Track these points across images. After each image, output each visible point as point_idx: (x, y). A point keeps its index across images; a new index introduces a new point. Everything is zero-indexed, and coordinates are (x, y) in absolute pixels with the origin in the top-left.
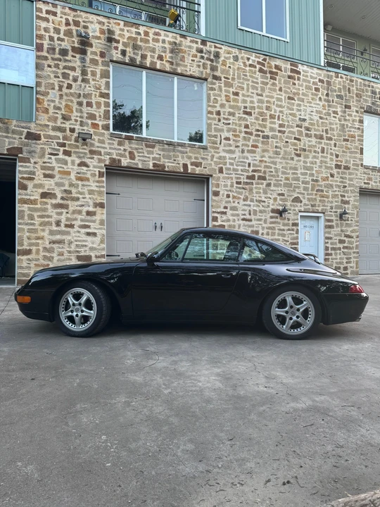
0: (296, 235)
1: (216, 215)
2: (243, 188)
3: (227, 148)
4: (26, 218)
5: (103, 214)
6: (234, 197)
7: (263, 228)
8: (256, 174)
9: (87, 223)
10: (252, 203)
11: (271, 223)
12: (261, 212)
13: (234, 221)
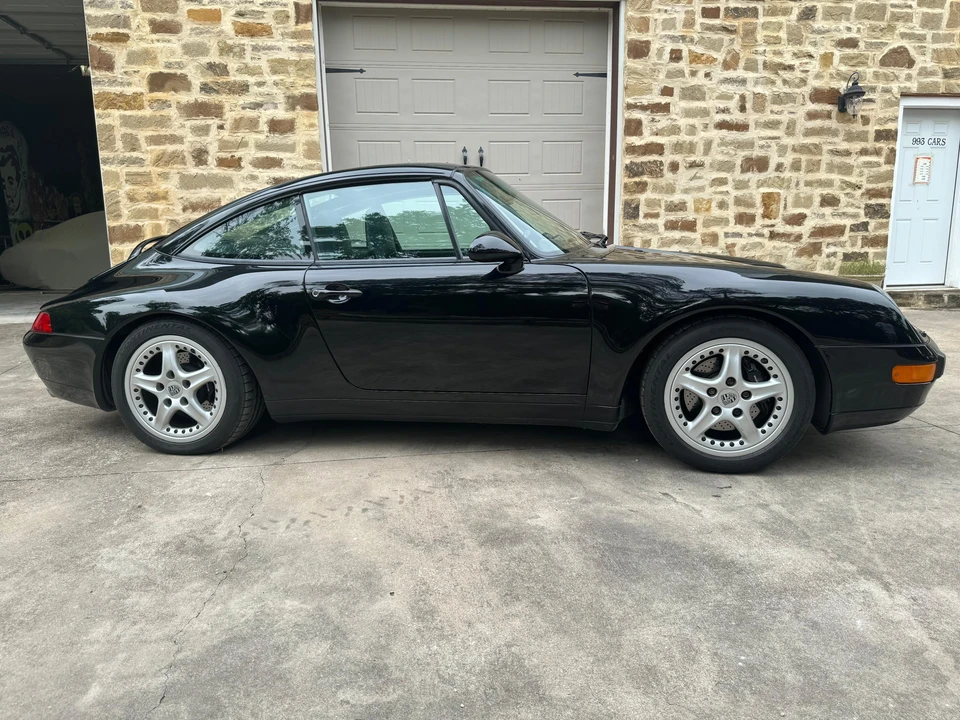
0: (885, 168)
1: (637, 115)
2: (725, 29)
4: (119, 144)
5: (312, 125)
6: (695, 58)
7: (782, 150)
9: (272, 154)
10: (750, 75)
11: (809, 133)
12: (778, 99)
13: (692, 130)
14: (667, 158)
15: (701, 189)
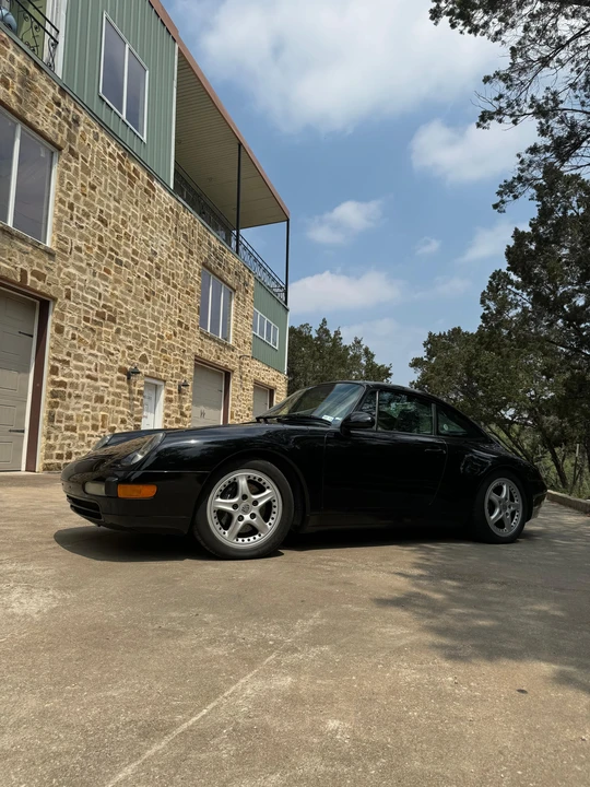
0: (140, 408)
1: (56, 364)
2: (92, 329)
3: (78, 263)
6: (81, 340)
7: (109, 393)
8: (107, 313)
10: (99, 354)
11: (117, 387)
12: (108, 368)
13: (78, 377)
14: (68, 390)
15: (79, 409)
